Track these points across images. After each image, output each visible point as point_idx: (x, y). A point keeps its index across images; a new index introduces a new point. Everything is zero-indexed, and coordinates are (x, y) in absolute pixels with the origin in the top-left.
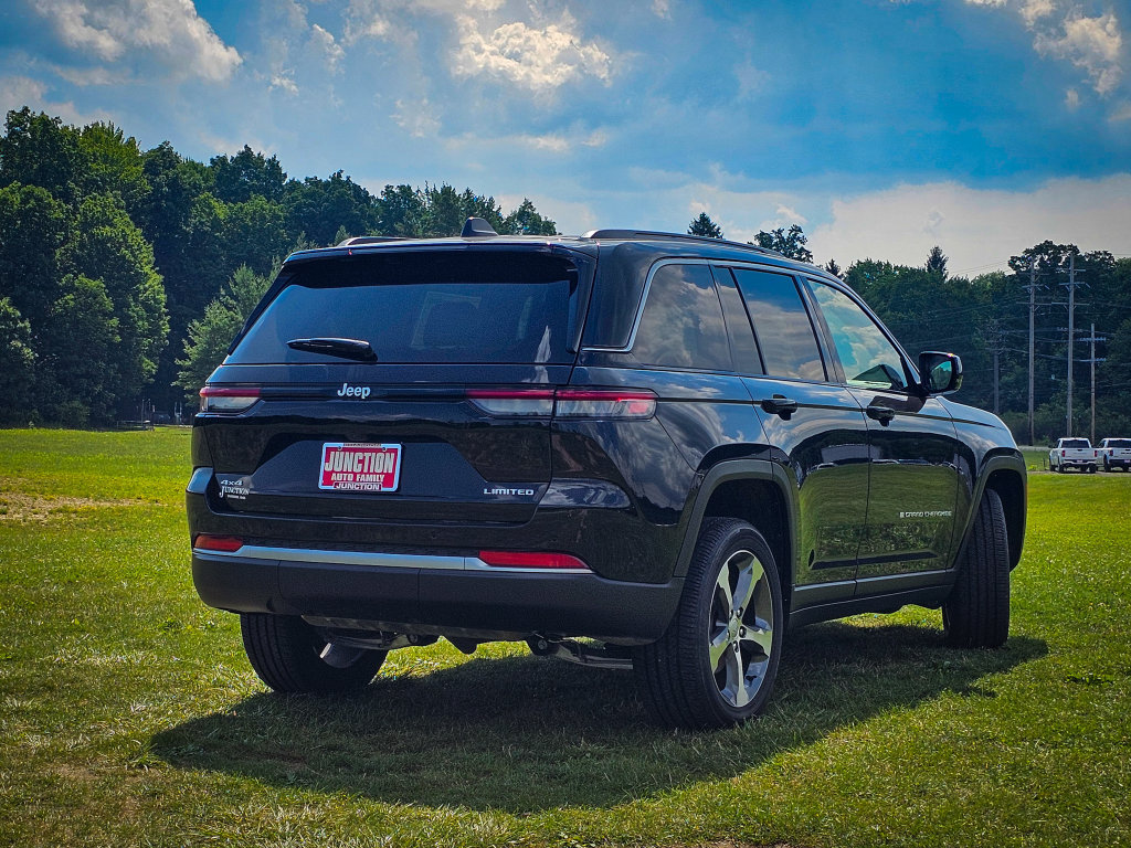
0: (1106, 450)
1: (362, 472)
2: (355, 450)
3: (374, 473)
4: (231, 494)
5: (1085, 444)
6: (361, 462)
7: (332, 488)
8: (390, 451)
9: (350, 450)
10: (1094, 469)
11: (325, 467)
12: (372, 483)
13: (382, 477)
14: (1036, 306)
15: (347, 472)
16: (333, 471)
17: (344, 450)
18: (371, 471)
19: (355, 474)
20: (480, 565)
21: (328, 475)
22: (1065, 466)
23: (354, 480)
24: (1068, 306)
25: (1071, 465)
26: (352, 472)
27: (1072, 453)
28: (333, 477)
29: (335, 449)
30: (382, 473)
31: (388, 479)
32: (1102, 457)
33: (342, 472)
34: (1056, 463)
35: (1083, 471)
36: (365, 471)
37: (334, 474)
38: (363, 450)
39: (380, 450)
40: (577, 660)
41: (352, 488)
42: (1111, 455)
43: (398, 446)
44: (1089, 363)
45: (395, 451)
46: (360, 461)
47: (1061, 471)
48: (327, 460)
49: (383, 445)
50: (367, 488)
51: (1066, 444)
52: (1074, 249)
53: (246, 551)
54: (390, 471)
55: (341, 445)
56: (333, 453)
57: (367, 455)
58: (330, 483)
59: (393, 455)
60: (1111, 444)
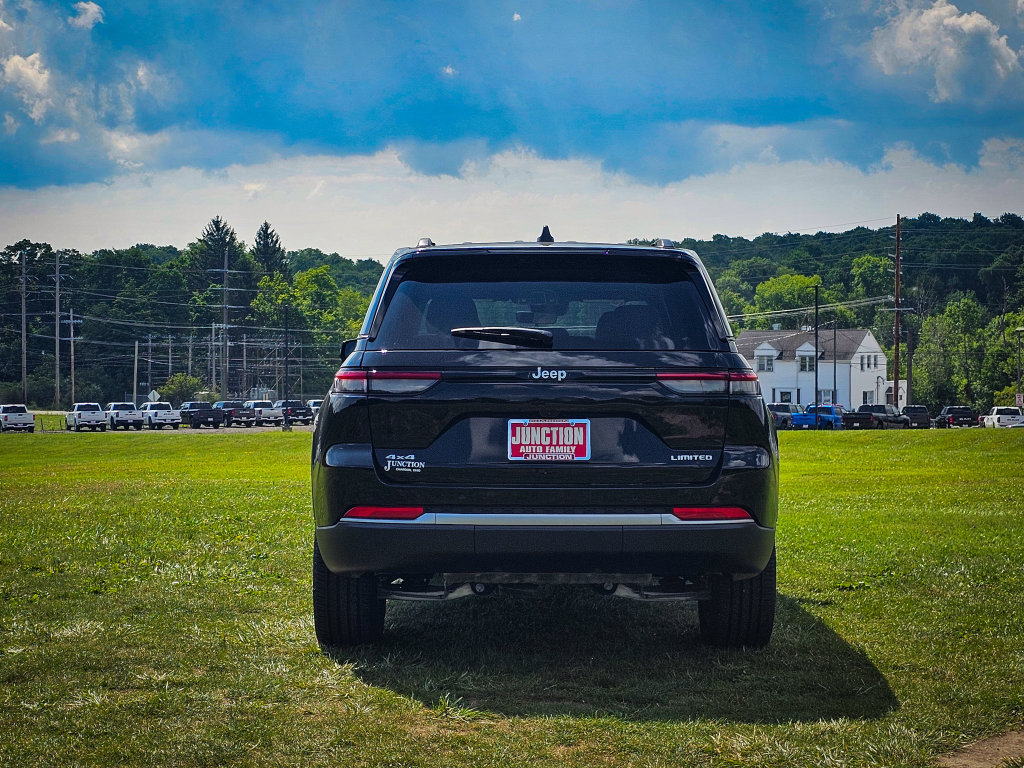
0: (112, 412)
1: (551, 445)
2: (541, 426)
3: (564, 445)
4: (400, 467)
5: (96, 408)
6: (550, 435)
7: (523, 459)
8: (577, 425)
9: (536, 425)
10: (103, 428)
11: (511, 441)
12: (565, 454)
13: (573, 449)
14: (27, 294)
15: (535, 445)
16: (521, 444)
17: (530, 425)
18: (561, 443)
19: (544, 447)
20: (671, 519)
21: (516, 448)
22: (82, 426)
23: (544, 451)
24: (55, 294)
25: (86, 425)
26: (541, 445)
27: (87, 415)
28: (522, 449)
29: (520, 425)
30: (573, 445)
31: (580, 450)
32: (109, 418)
33: (530, 445)
34: (73, 423)
35: (94, 430)
36: (554, 443)
37: (522, 447)
38: (550, 426)
39: (568, 425)
40: (636, 596)
41: (544, 458)
42: (117, 416)
43: (587, 421)
44: (69, 341)
45: (584, 425)
46: (547, 435)
47: (78, 430)
48: (514, 434)
49: (570, 421)
50: (559, 458)
51: (80, 408)
52: (48, 247)
53: (427, 519)
54: (581, 443)
55: (528, 421)
56: (518, 429)
57: (554, 429)
58: (521, 455)
59: (581, 429)
60: (116, 407)
